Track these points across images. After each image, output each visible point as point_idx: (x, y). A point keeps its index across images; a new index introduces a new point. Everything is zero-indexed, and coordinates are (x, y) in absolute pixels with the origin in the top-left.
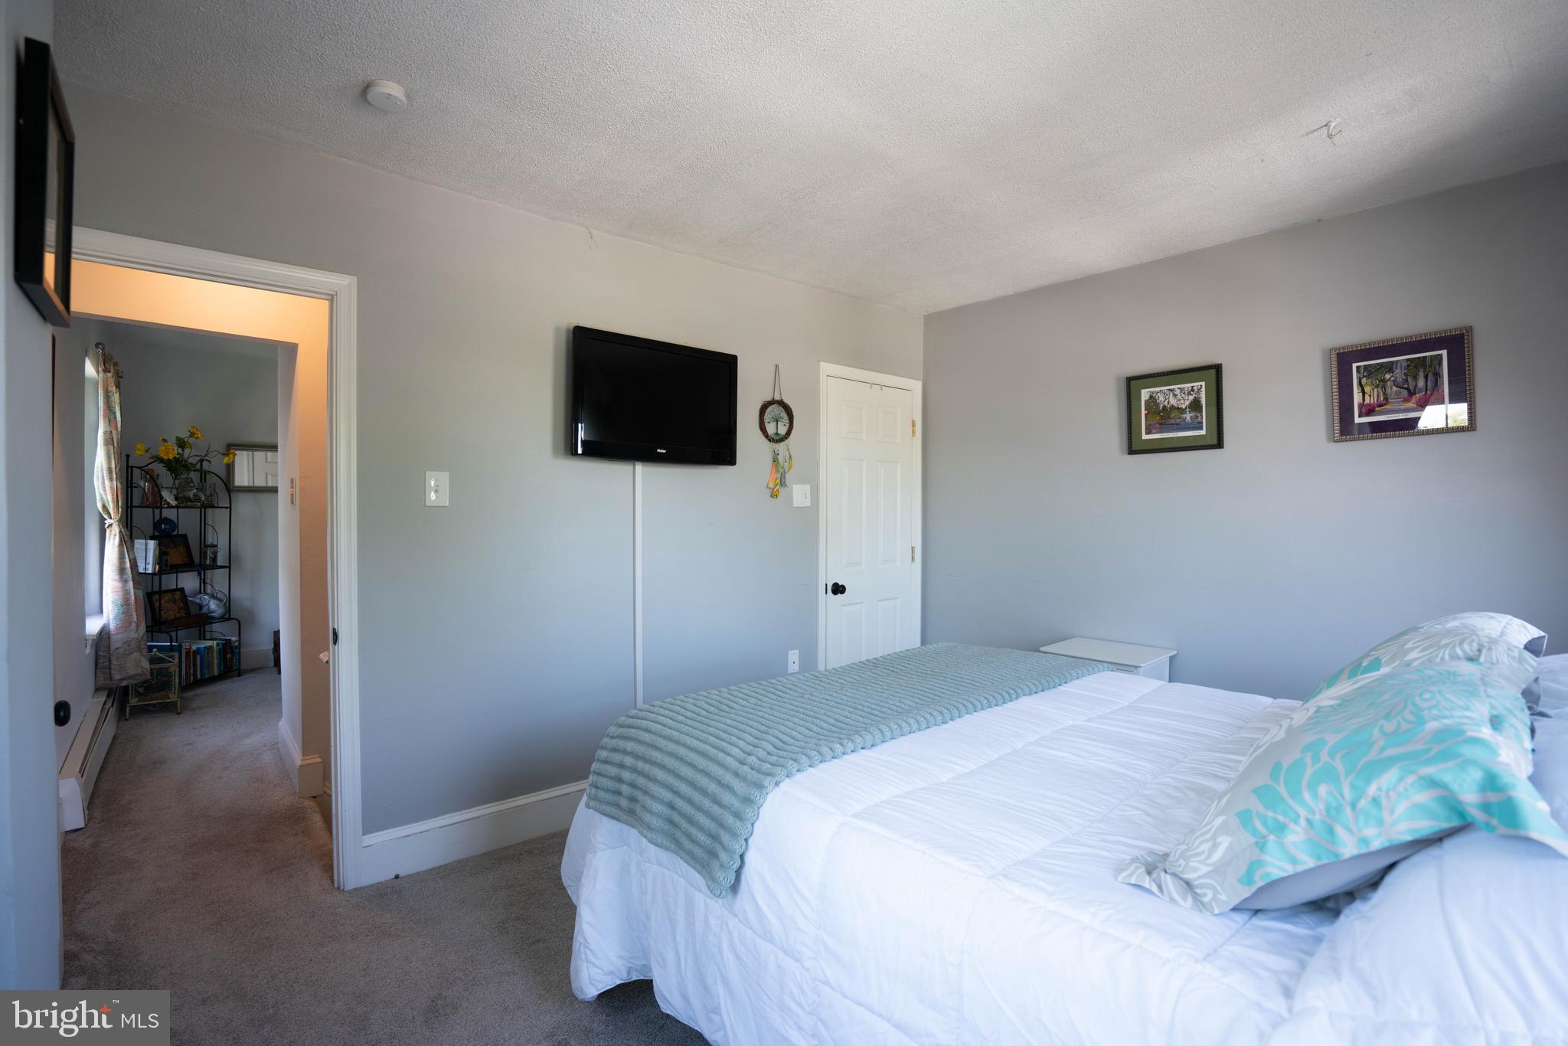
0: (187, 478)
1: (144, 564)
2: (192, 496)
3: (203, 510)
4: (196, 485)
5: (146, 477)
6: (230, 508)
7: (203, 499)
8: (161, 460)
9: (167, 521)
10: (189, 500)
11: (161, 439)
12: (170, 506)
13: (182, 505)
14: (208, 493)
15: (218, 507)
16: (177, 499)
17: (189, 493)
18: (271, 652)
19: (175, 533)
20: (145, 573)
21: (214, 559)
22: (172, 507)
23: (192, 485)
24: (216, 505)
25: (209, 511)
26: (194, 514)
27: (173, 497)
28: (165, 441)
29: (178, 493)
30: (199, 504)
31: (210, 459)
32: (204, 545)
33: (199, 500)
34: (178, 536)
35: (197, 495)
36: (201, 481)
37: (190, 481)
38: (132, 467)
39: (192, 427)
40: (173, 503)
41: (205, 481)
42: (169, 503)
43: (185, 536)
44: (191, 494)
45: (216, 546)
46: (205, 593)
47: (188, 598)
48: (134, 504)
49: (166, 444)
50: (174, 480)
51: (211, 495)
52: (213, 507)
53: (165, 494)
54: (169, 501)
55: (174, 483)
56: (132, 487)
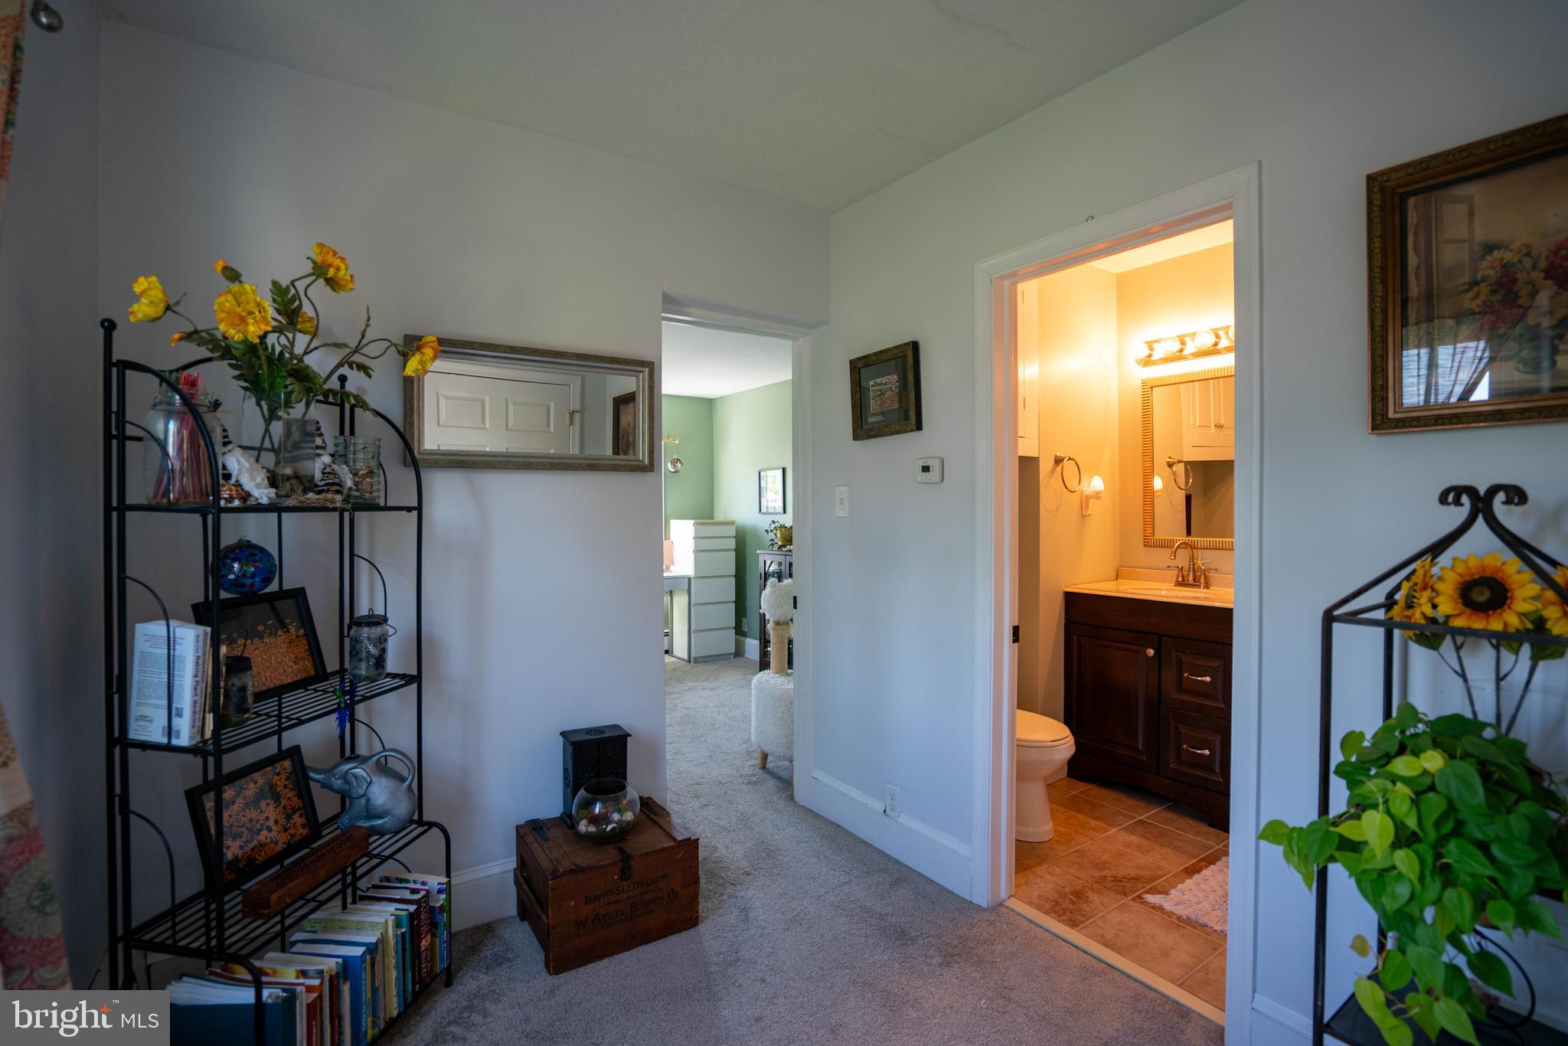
0: (303, 422)
1: (165, 712)
2: (318, 475)
3: (347, 515)
4: (331, 448)
5: (171, 403)
6: (419, 509)
7: (349, 483)
8: (223, 349)
9: (247, 550)
10: (309, 485)
11: (219, 269)
12: (250, 506)
13: (291, 502)
14: (361, 467)
15: (386, 508)
16: (273, 481)
17: (308, 464)
18: (512, 875)
19: (274, 587)
20: (169, 748)
21: (380, 661)
22: (259, 508)
23: (319, 441)
24: (382, 504)
25: (362, 517)
26: (321, 528)
27: (261, 477)
28: (233, 275)
29: (277, 463)
30: (338, 498)
31: (368, 362)
32: (351, 622)
33: (337, 486)
34: (283, 594)
35: (333, 473)
36: (342, 433)
37: (309, 431)
38: (126, 365)
39: (321, 246)
40: (263, 494)
41: (352, 433)
42: (246, 496)
43: (299, 594)
44: (318, 467)
45: (384, 620)
46: (354, 757)
47: (312, 775)
48: (129, 501)
49: (235, 287)
50: (268, 422)
51: (371, 473)
52: (373, 507)
53: (236, 463)
54: (248, 485)
55: (267, 431)
56: (123, 438)
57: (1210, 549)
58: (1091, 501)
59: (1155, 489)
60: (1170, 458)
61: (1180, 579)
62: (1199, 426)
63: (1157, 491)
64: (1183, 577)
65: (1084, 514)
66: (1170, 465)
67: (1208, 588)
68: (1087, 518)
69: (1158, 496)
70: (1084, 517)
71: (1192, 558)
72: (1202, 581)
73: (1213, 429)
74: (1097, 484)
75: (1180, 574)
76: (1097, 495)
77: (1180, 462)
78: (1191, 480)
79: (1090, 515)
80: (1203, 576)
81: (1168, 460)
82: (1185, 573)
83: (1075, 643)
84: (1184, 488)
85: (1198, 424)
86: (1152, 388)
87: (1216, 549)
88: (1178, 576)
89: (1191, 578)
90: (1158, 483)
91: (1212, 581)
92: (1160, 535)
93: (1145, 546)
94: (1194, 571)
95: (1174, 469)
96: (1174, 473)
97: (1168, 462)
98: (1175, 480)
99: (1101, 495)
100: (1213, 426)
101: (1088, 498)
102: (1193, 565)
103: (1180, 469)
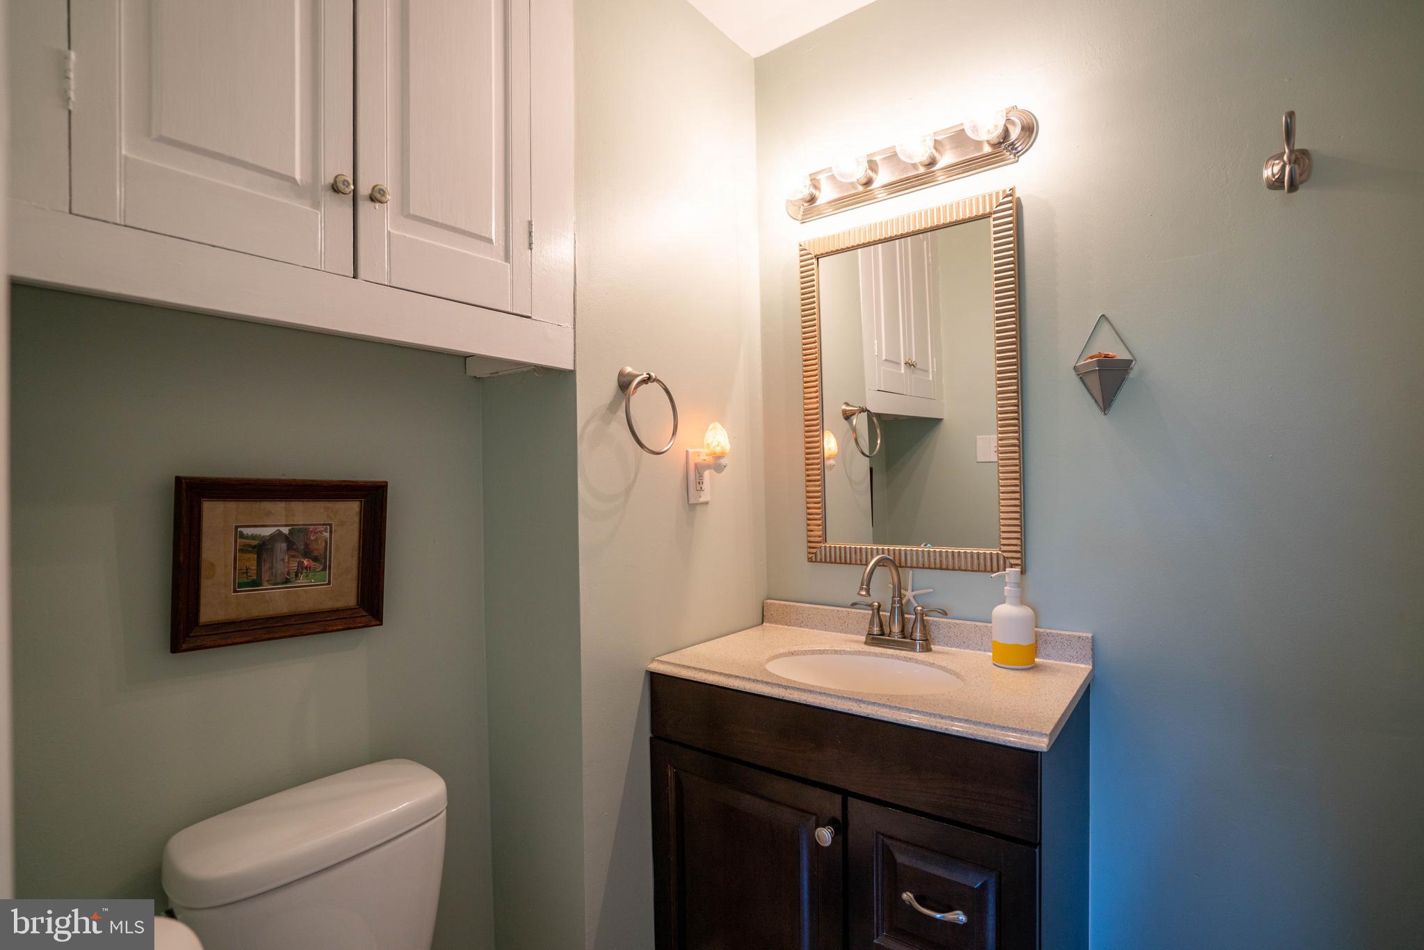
57: (929, 568)
58: (707, 474)
59: (826, 454)
60: (847, 404)
61: (876, 630)
62: (886, 360)
63: (829, 458)
64: (881, 626)
65: (692, 501)
66: (848, 416)
67: (928, 650)
68: (698, 508)
69: (832, 467)
70: (692, 506)
71: (899, 589)
72: (918, 635)
73: (903, 369)
74: (718, 438)
75: (876, 621)
76: (717, 463)
77: (863, 410)
78: (879, 442)
79: (707, 503)
80: (919, 625)
81: (844, 407)
82: (885, 614)
83: (671, 783)
84: (867, 453)
85: (884, 358)
86: (818, 258)
87: (941, 569)
88: (871, 623)
89: (896, 628)
90: (830, 444)
91: (934, 633)
92: (837, 540)
93: (810, 560)
94: (902, 614)
95: (854, 422)
96: (854, 430)
97: (844, 412)
98: (856, 440)
99: (723, 461)
100: (903, 363)
101: (700, 469)
102: (900, 602)
103: (860, 421)
